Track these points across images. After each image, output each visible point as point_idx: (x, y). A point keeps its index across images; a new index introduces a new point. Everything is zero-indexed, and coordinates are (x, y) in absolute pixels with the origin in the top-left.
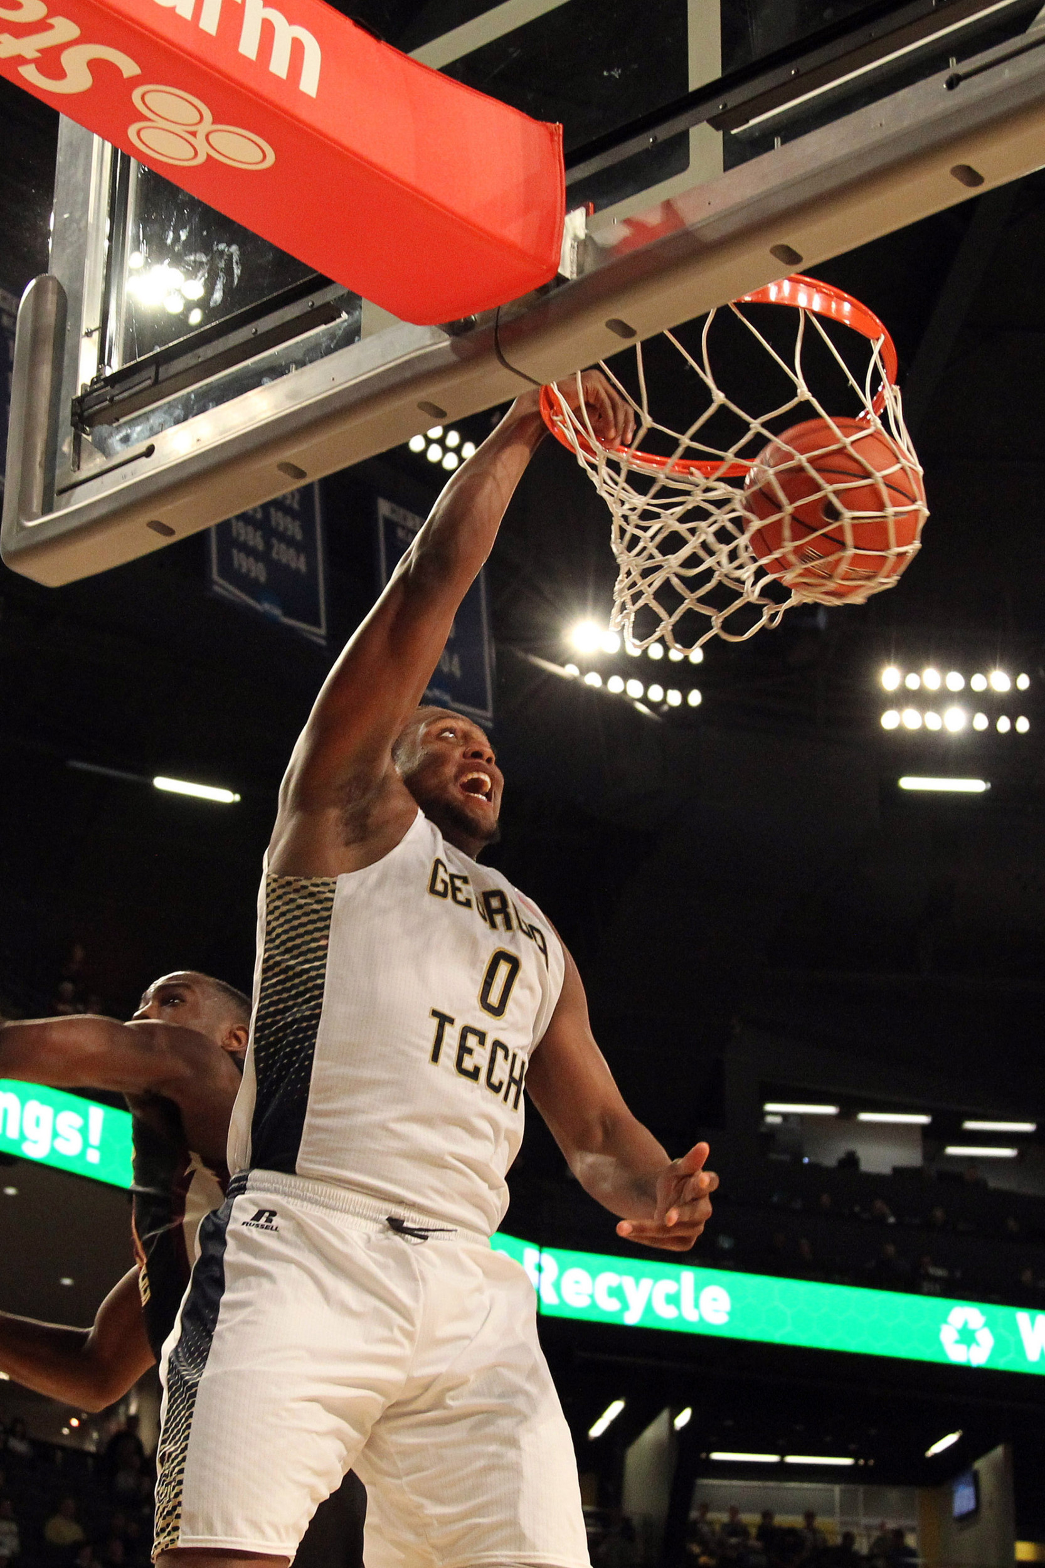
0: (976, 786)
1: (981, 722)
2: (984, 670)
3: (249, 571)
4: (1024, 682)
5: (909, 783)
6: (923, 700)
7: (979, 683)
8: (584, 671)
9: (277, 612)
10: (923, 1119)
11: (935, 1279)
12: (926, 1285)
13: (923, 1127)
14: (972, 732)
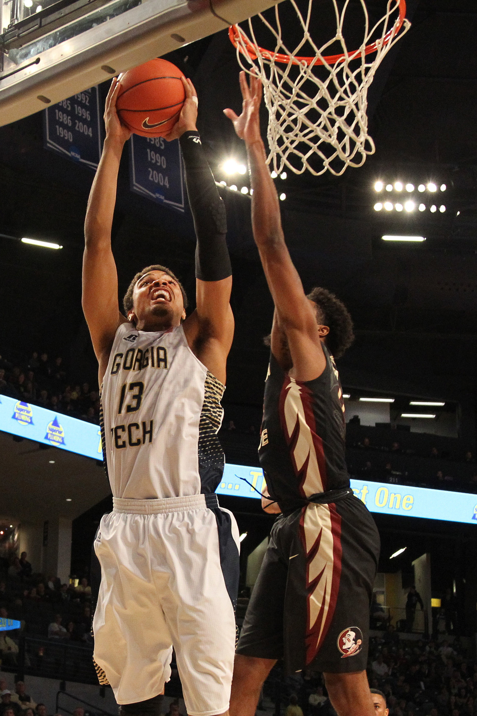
0: (420, 239)
1: (422, 208)
2: (424, 182)
3: (64, 136)
4: (443, 188)
5: (386, 238)
6: (394, 197)
7: (421, 188)
8: (229, 184)
9: (78, 156)
10: (391, 401)
11: (396, 476)
12: (391, 479)
13: (390, 403)
14: (418, 213)
